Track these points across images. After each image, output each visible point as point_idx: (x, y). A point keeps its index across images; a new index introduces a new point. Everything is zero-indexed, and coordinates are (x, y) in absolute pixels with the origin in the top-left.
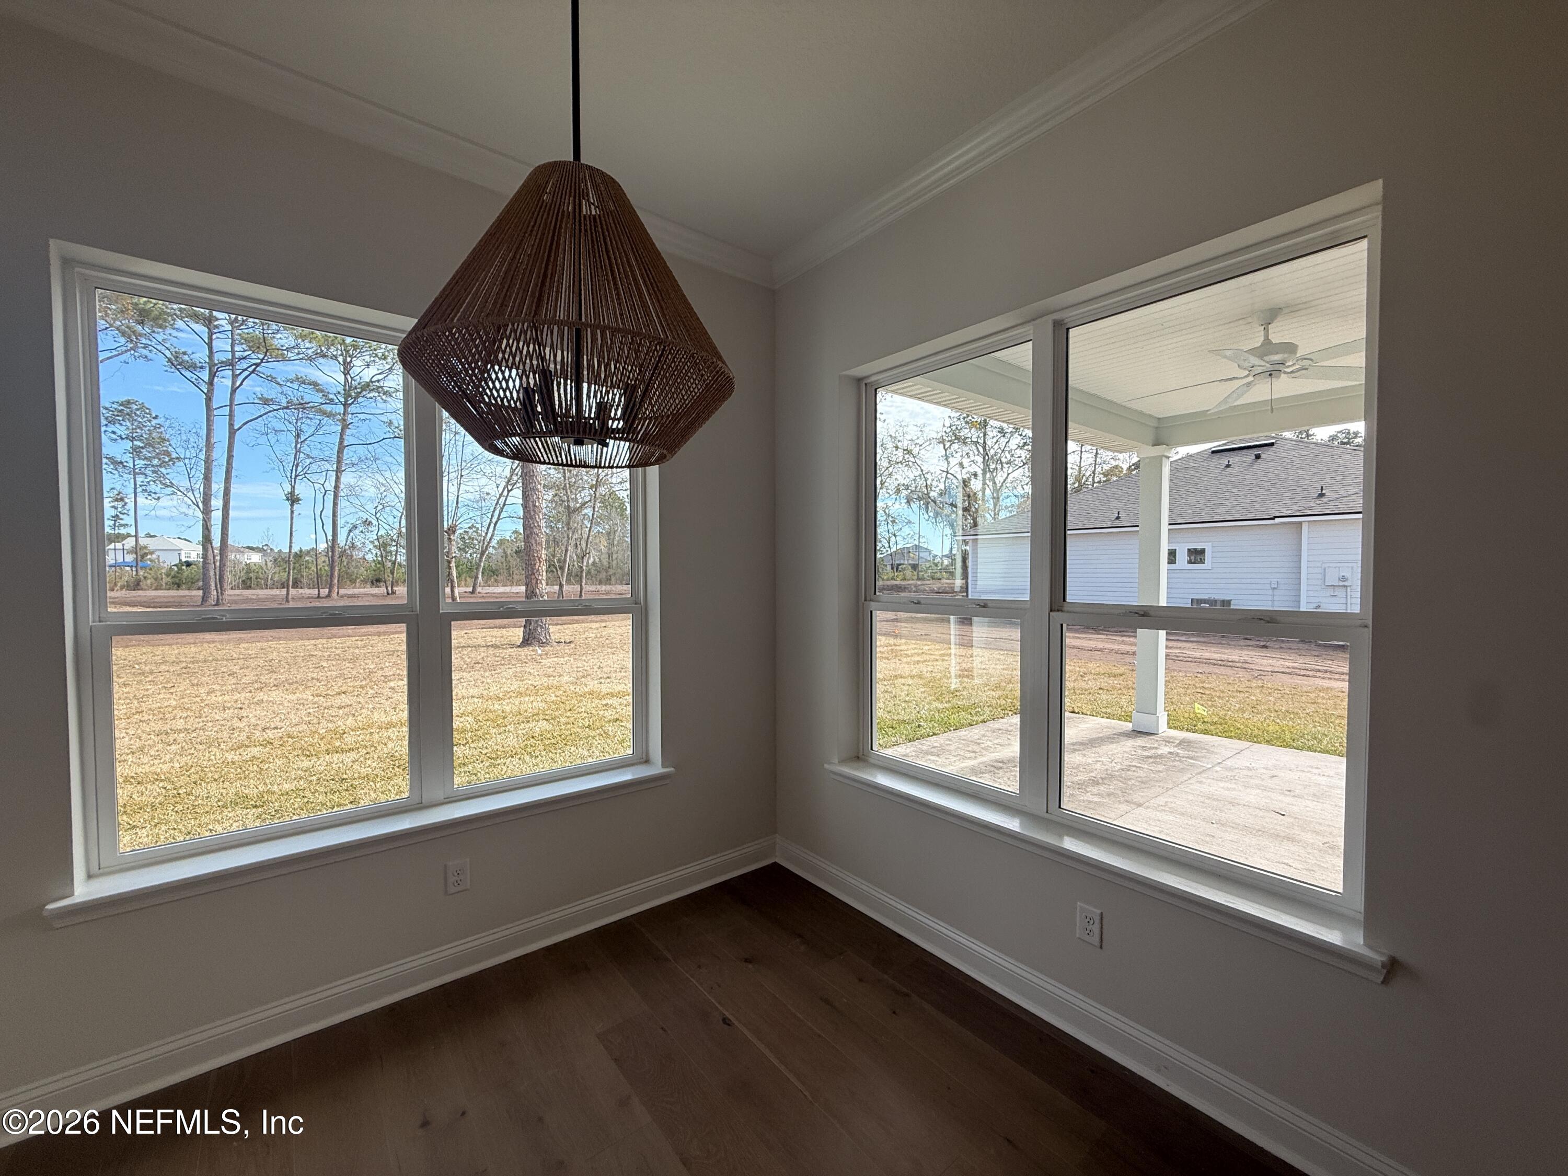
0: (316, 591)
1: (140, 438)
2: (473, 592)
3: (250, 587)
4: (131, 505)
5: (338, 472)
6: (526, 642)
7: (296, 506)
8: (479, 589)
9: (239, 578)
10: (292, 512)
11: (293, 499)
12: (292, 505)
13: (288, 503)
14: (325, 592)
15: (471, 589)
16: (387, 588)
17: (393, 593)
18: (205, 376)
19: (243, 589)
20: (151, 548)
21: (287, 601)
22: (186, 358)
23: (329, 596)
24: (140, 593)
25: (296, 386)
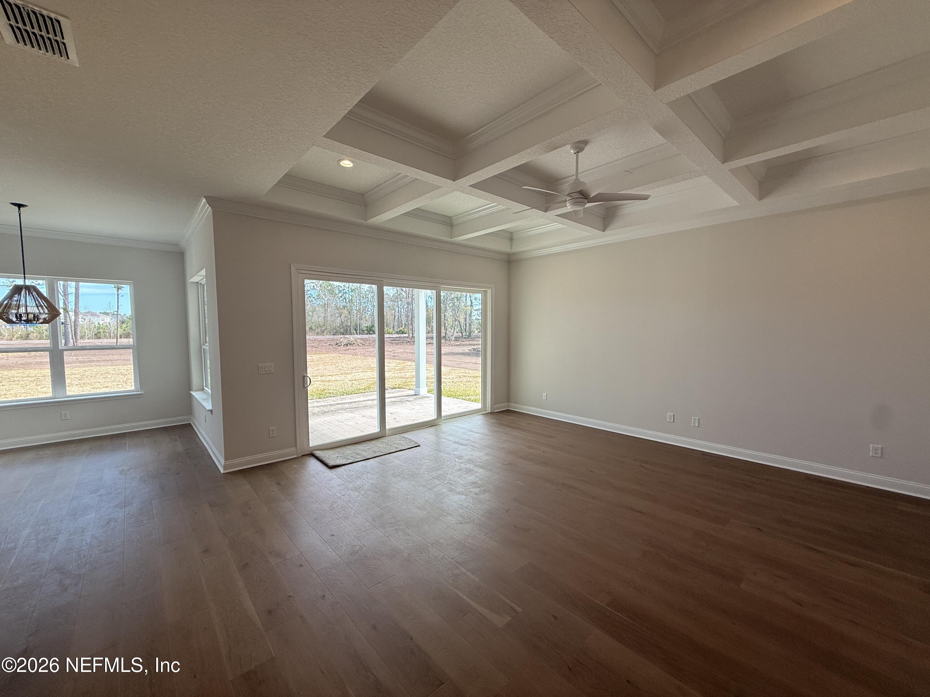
9: (93, 332)
12: (118, 291)
19: (95, 339)
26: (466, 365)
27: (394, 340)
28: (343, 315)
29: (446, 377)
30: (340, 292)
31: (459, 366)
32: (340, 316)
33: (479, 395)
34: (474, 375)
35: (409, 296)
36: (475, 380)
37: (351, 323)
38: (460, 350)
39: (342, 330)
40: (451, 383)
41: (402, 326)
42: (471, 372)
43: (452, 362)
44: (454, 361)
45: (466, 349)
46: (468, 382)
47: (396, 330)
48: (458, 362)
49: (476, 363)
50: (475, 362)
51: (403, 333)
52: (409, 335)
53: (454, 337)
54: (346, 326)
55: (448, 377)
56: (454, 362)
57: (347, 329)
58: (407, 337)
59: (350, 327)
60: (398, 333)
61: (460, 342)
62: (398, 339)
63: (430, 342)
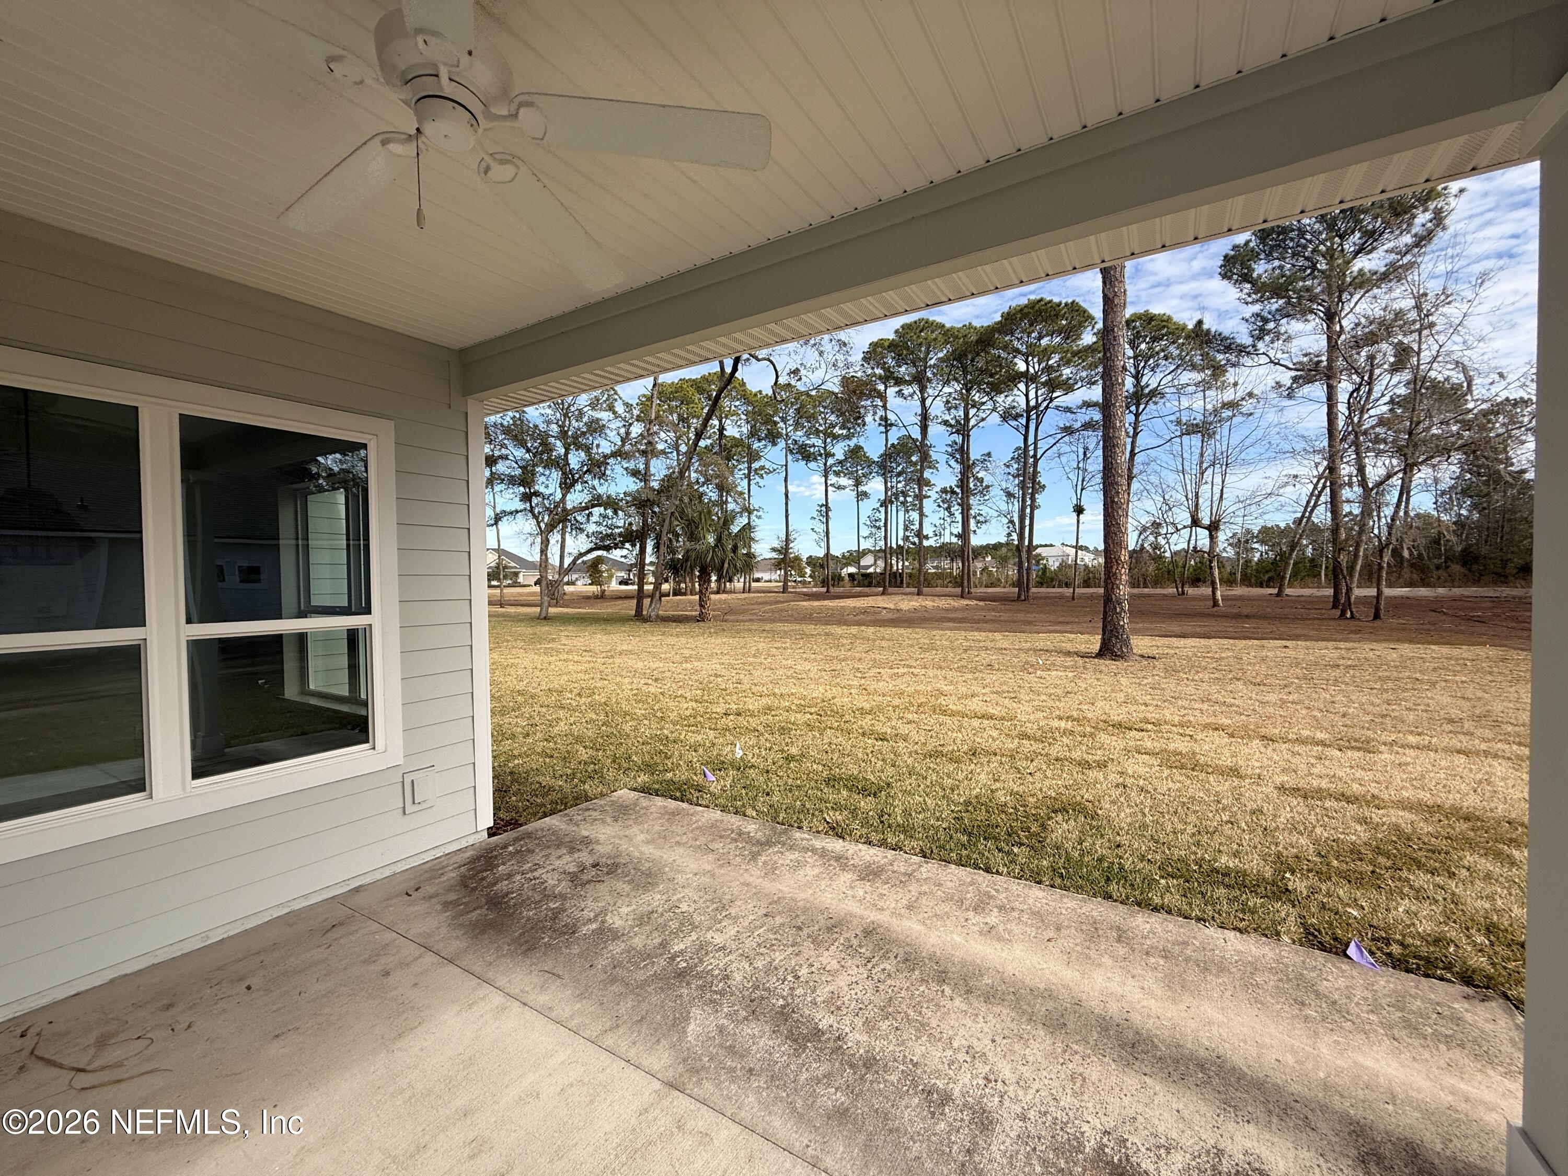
2: (1278, 595)
3: (1088, 587)
6: (1100, 655)
7: (1081, 516)
8: (1288, 591)
10: (1078, 522)
11: (1079, 510)
12: (1078, 516)
13: (1075, 514)
15: (1275, 591)
16: (1177, 588)
17: (1183, 593)
18: (1024, 421)
20: (1043, 555)
21: (1073, 599)
25: (1084, 410)
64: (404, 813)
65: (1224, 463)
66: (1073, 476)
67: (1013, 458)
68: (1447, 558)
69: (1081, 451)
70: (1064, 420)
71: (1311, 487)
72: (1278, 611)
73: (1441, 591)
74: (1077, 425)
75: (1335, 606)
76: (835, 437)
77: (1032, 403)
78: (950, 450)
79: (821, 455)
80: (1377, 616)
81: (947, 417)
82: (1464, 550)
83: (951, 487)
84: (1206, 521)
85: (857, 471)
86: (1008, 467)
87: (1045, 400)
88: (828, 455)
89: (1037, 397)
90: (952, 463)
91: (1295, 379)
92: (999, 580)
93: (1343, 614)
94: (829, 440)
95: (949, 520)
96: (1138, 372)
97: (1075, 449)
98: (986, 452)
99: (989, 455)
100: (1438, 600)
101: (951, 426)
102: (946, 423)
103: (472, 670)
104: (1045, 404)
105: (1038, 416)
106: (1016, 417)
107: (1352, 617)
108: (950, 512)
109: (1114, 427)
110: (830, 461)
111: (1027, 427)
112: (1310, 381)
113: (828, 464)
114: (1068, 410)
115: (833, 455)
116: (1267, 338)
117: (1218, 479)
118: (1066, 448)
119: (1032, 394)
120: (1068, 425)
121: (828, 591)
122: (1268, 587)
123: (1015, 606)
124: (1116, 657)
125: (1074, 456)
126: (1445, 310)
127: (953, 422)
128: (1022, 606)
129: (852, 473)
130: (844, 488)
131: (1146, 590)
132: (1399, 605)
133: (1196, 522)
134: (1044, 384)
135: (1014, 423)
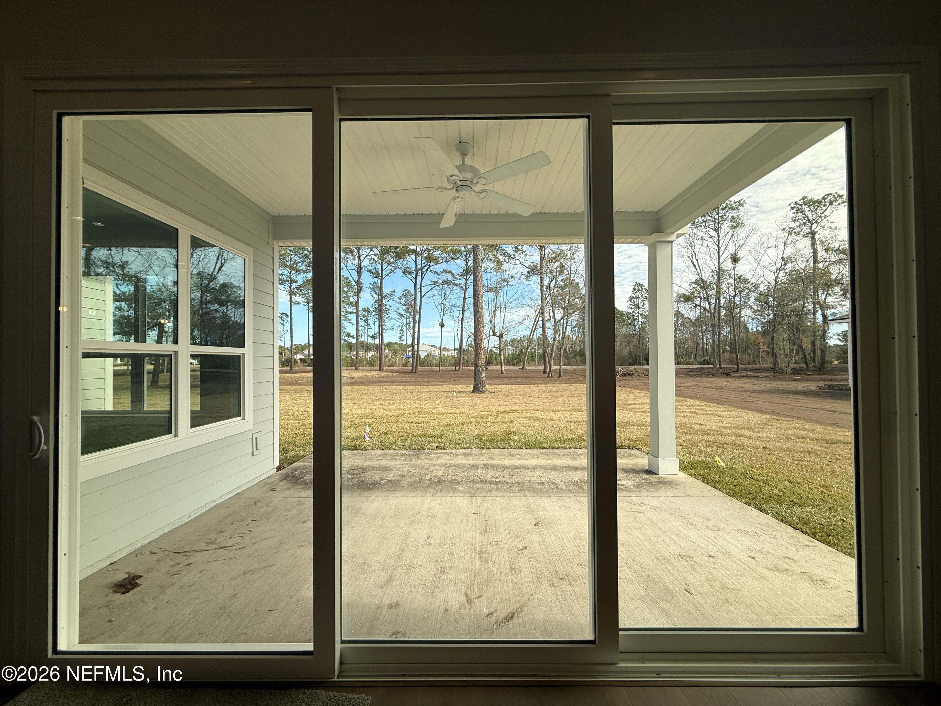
0: (454, 367)
1: (408, 305)
2: (523, 369)
4: (405, 333)
5: (463, 311)
6: (474, 392)
7: (443, 328)
8: (526, 367)
10: (442, 331)
11: (442, 325)
13: (440, 327)
14: (457, 368)
15: (521, 367)
18: (414, 276)
21: (439, 371)
22: (409, 270)
23: (459, 369)
24: (406, 368)
25: (444, 274)
26: (808, 413)
27: (690, 372)
28: (631, 344)
29: (751, 434)
30: (629, 318)
31: (792, 414)
32: (628, 344)
33: (844, 508)
34: (828, 437)
35: (714, 316)
36: (829, 451)
37: (640, 352)
38: (800, 386)
39: (630, 361)
40: (760, 450)
41: (707, 356)
42: (819, 428)
43: (776, 405)
44: (783, 404)
45: (813, 386)
46: (809, 453)
47: (699, 359)
48: (790, 407)
49: (834, 412)
50: (833, 409)
51: (708, 363)
52: (715, 366)
53: (790, 368)
54: (636, 355)
55: (757, 435)
56: (782, 406)
57: (636, 359)
58: (712, 368)
59: (639, 356)
60: (701, 363)
61: (802, 376)
62: (697, 370)
63: (745, 374)
64: (253, 455)
65: (504, 307)
66: (439, 307)
67: (403, 295)
68: (575, 354)
69: (443, 295)
70: (435, 278)
71: (534, 320)
72: (526, 375)
73: (574, 367)
74: (440, 282)
75: (544, 373)
76: (297, 271)
77: (419, 267)
78: (371, 286)
79: (288, 281)
80: (560, 376)
81: (370, 268)
82: (580, 351)
83: (368, 308)
84: (498, 334)
85: (308, 293)
86: (400, 299)
87: (425, 266)
88: (292, 281)
89: (422, 264)
90: (374, 294)
91: (528, 272)
92: (395, 363)
93: (549, 376)
94: (293, 272)
95: (366, 327)
96: (466, 259)
97: (440, 293)
98: (393, 290)
99: (394, 292)
100: (575, 370)
101: (373, 273)
102: (370, 271)
103: (273, 382)
104: (426, 268)
105: (422, 274)
106: (410, 273)
107: (552, 376)
108: (367, 323)
109: (478, 286)
110: (294, 285)
111: (416, 279)
112: (534, 274)
113: (292, 287)
114: (436, 273)
115: (297, 282)
116: (518, 252)
117: (502, 315)
118: (436, 293)
119: (419, 262)
120: (436, 280)
121: (291, 369)
122: (517, 366)
123: (410, 375)
124: (480, 392)
125: (440, 297)
126: (577, 253)
127: (374, 271)
128: (413, 375)
129: (304, 294)
130: (299, 303)
131: (468, 368)
132: (566, 371)
133: (494, 334)
134: (426, 258)
135: (409, 276)
